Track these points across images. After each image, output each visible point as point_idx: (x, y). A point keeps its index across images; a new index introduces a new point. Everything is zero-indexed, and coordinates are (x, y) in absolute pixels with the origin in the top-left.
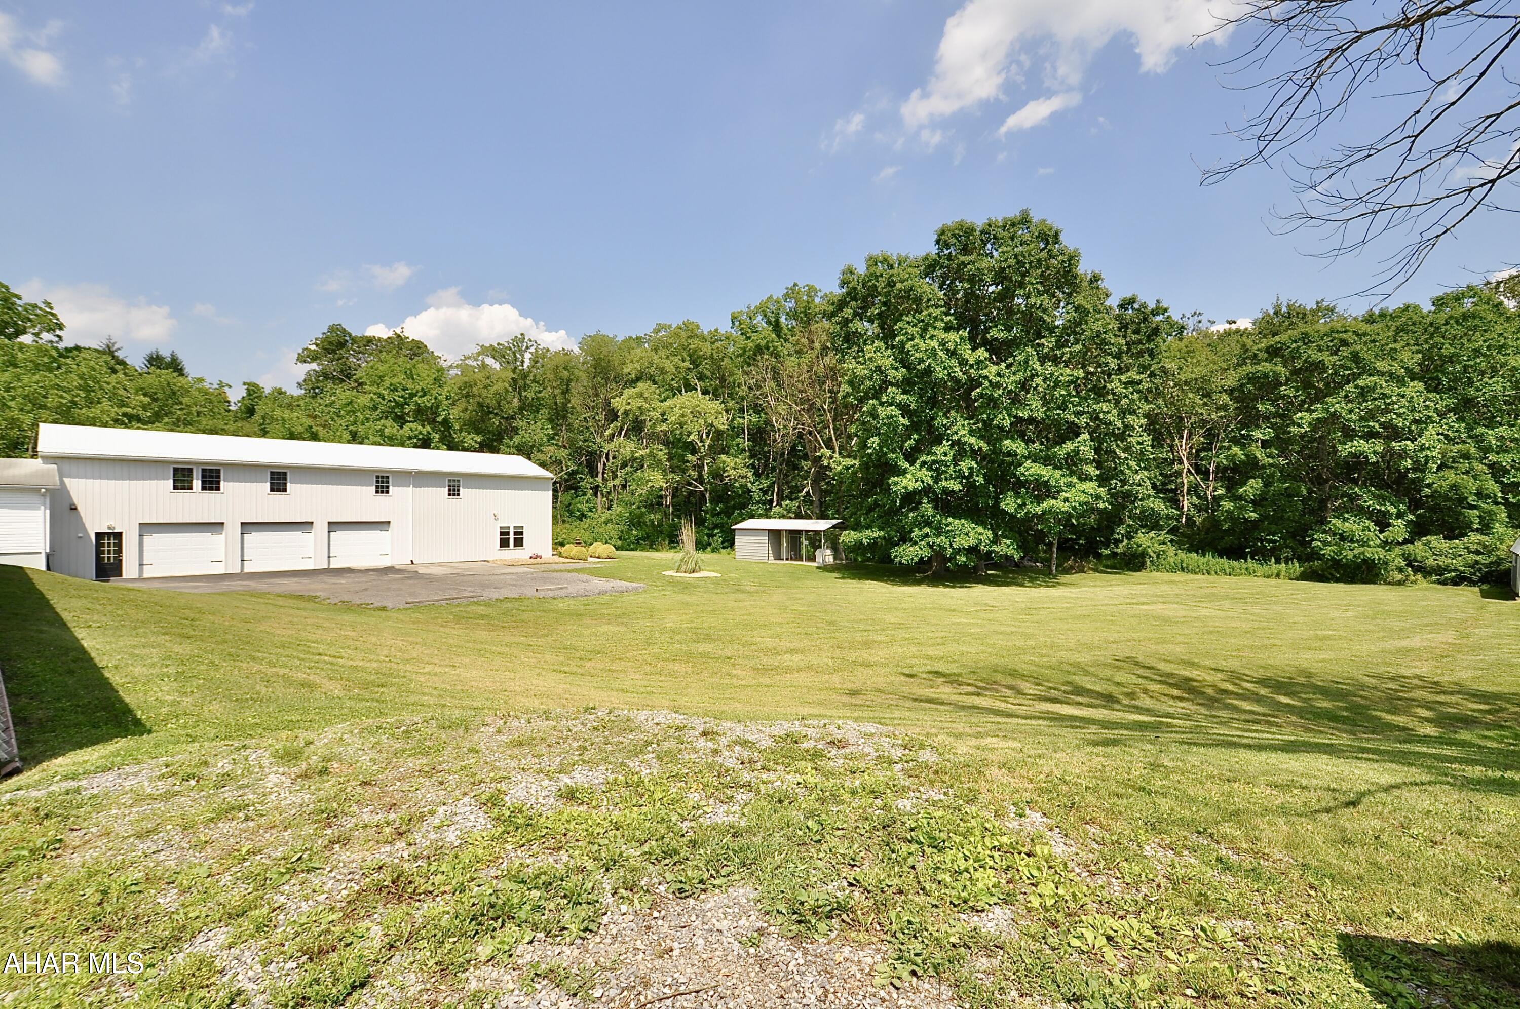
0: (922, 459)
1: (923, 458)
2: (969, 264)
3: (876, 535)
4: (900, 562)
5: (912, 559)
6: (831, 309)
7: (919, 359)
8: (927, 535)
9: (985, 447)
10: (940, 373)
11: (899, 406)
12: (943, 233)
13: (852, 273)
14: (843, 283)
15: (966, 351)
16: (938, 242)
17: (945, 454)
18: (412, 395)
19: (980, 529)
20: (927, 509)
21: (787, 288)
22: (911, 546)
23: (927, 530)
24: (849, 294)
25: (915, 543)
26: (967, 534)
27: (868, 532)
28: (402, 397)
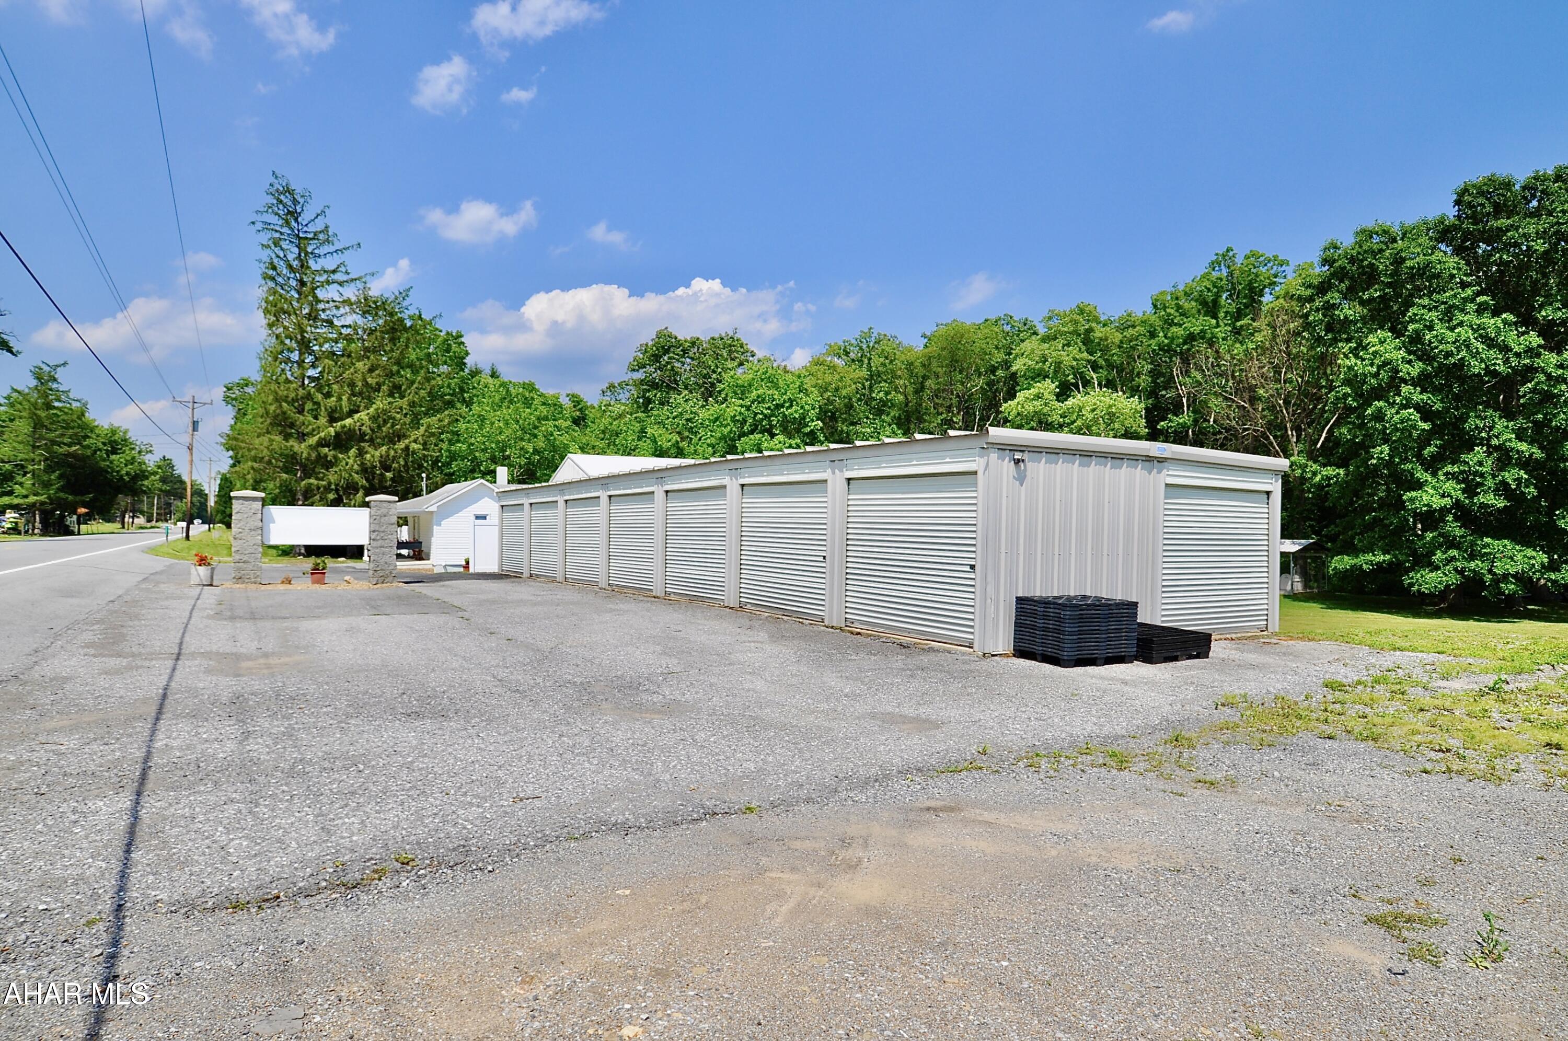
0: (1445, 470)
1: (1449, 468)
2: (1508, 230)
3: (1381, 558)
4: (1419, 591)
5: (1436, 587)
6: (1309, 292)
7: (1447, 352)
8: (1453, 559)
9: (1538, 454)
10: (1477, 367)
11: (1417, 407)
12: (1465, 191)
13: (1336, 248)
14: (1325, 261)
15: (1512, 338)
16: (1457, 203)
17: (1480, 464)
18: (778, 406)
19: (1530, 552)
20: (1455, 529)
21: (1217, 254)
22: (1431, 571)
23: (1454, 553)
24: (1333, 275)
25: (1437, 568)
26: (1511, 558)
27: (1369, 557)
28: (769, 408)
